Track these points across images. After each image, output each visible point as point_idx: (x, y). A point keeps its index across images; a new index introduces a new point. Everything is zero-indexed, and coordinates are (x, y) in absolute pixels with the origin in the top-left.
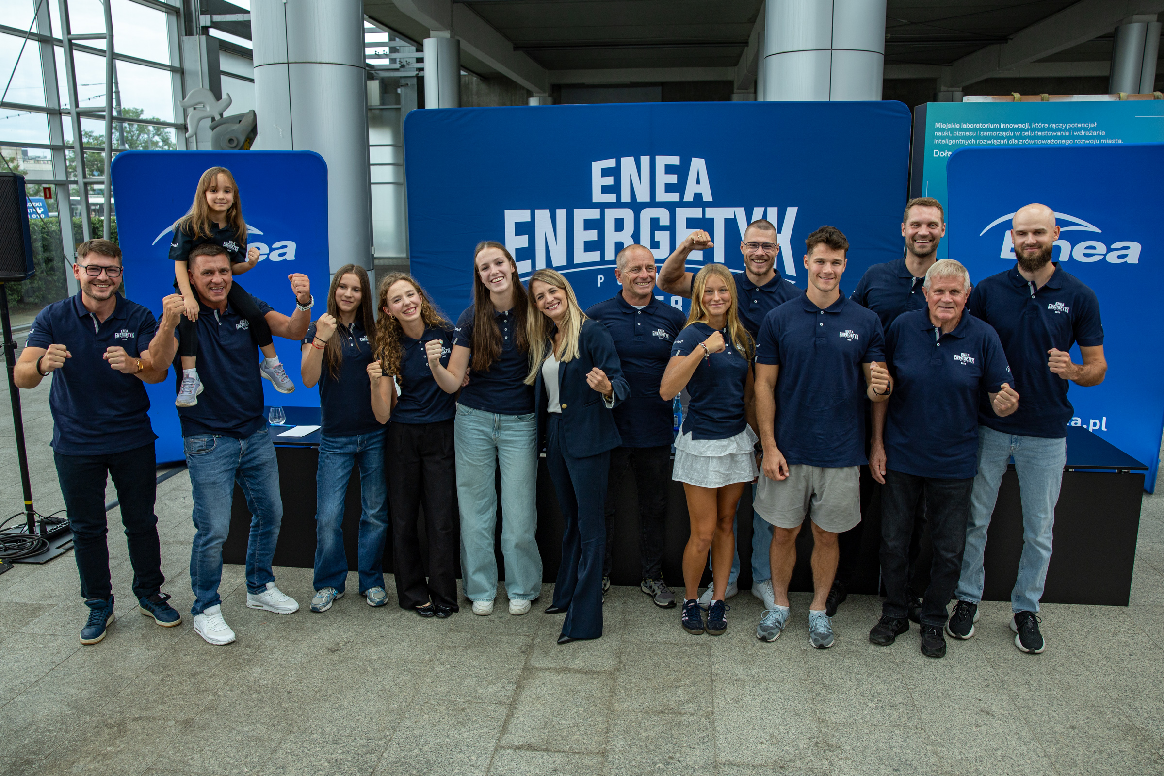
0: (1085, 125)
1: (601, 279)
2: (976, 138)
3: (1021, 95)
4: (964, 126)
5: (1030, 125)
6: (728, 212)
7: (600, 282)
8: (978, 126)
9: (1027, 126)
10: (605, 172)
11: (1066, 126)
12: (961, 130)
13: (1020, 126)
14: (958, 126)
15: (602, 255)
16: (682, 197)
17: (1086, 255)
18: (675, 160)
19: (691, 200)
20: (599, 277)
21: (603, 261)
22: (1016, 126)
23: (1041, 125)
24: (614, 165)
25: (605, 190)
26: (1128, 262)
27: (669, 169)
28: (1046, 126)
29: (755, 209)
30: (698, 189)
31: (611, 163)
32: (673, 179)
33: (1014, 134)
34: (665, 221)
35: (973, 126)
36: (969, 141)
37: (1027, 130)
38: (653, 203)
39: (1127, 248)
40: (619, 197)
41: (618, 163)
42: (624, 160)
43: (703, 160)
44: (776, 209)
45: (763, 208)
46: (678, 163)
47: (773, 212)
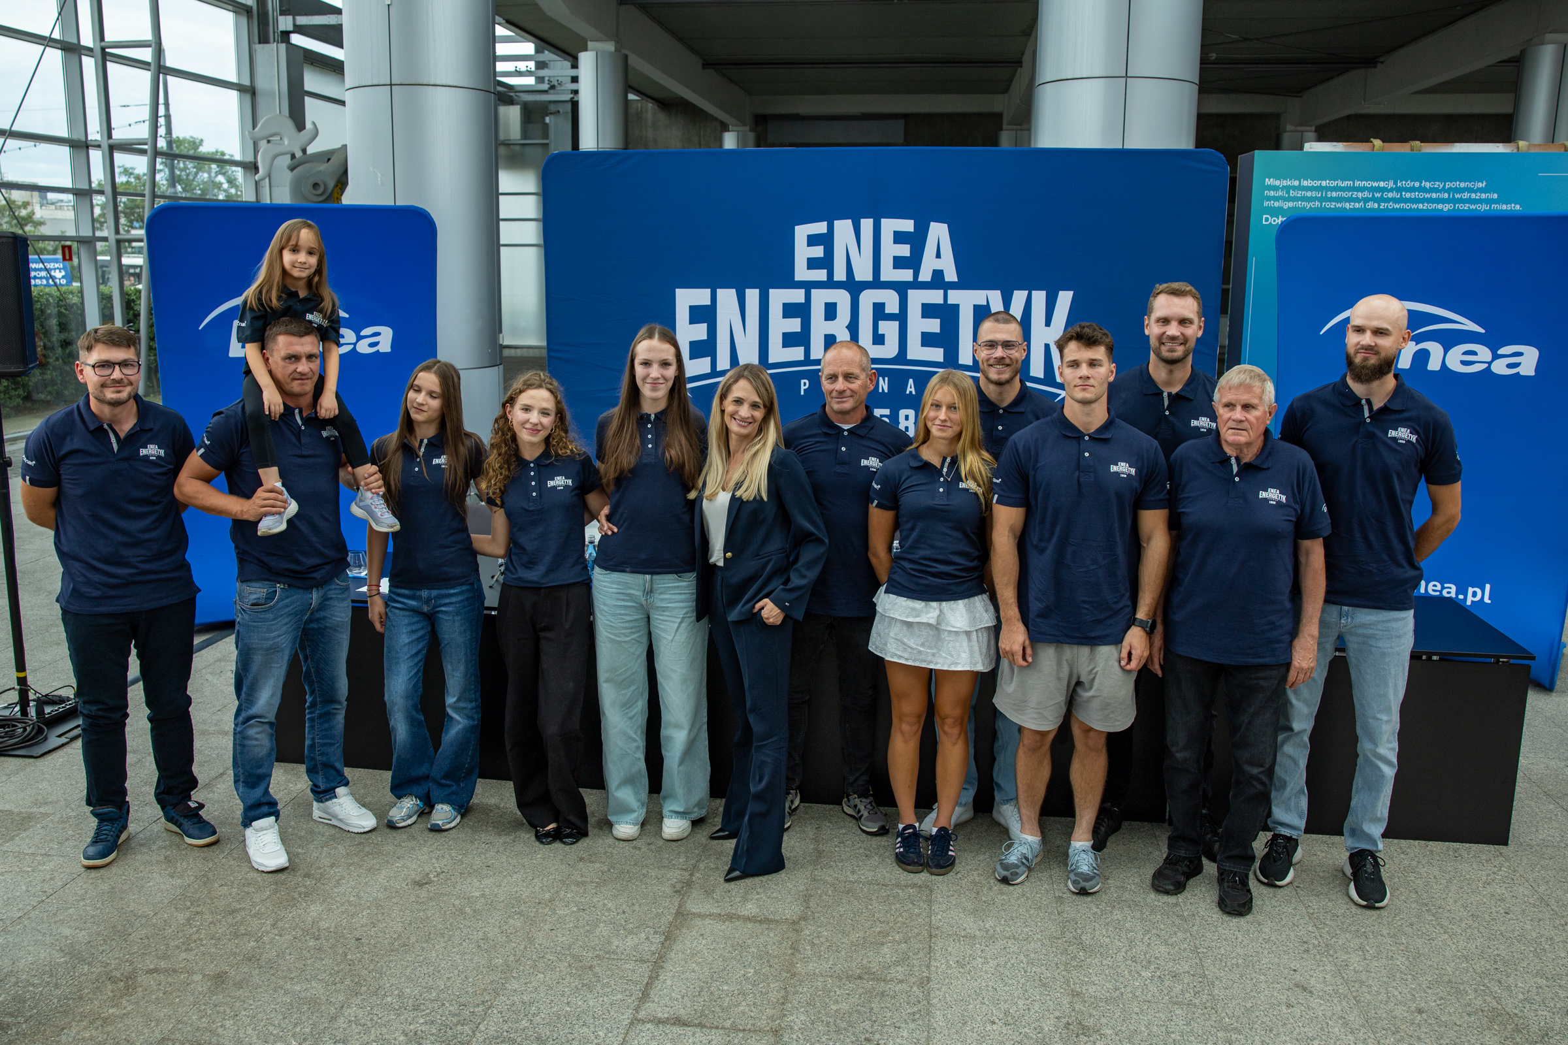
0: (1470, 185)
1: (805, 384)
2: (1321, 200)
3: (1383, 142)
4: (1305, 183)
5: (1395, 183)
6: (978, 297)
7: (803, 388)
8: (1324, 183)
9: (1391, 184)
10: (813, 240)
11: (1445, 185)
12: (1300, 188)
13: (1382, 184)
14: (1296, 183)
15: (807, 352)
16: (916, 275)
17: (1464, 363)
18: (908, 225)
19: (929, 279)
20: (803, 381)
21: (807, 361)
22: (1375, 184)
23: (1409, 184)
24: (825, 231)
25: (813, 264)
26: (1522, 373)
27: (899, 237)
28: (1417, 184)
29: (1016, 292)
30: (938, 265)
31: (820, 228)
32: (904, 250)
33: (1373, 195)
34: (892, 307)
35: (1317, 183)
36: (1311, 204)
37: (1391, 190)
38: (877, 283)
39: (1520, 354)
40: (830, 274)
41: (831, 228)
42: (838, 224)
43: (946, 226)
44: (1043, 293)
45: (1026, 292)
46: (912, 229)
47: (1039, 297)
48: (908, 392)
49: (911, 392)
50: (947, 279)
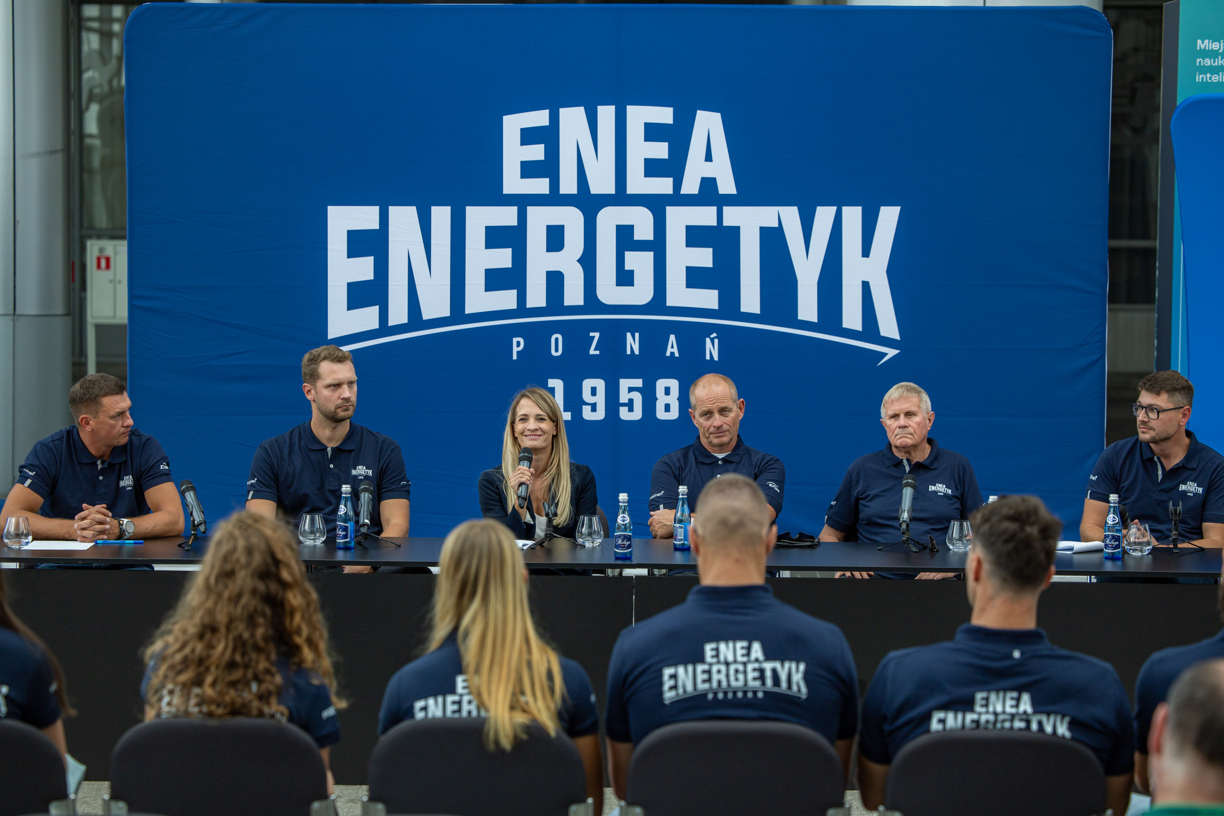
1: (518, 344)
6: (767, 215)
7: (515, 349)
10: (528, 136)
15: (522, 297)
16: (677, 185)
18: (664, 115)
19: (695, 191)
20: (515, 340)
21: (522, 309)
24: (546, 122)
25: (529, 170)
27: (653, 132)
29: (819, 209)
30: (709, 170)
31: (539, 118)
32: (660, 150)
34: (644, 230)
38: (621, 198)
40: (555, 184)
41: (555, 119)
42: (564, 112)
43: (719, 115)
44: (859, 210)
45: (834, 209)
46: (670, 121)
47: (853, 215)
48: (668, 354)
49: (672, 353)
50: (722, 191)
